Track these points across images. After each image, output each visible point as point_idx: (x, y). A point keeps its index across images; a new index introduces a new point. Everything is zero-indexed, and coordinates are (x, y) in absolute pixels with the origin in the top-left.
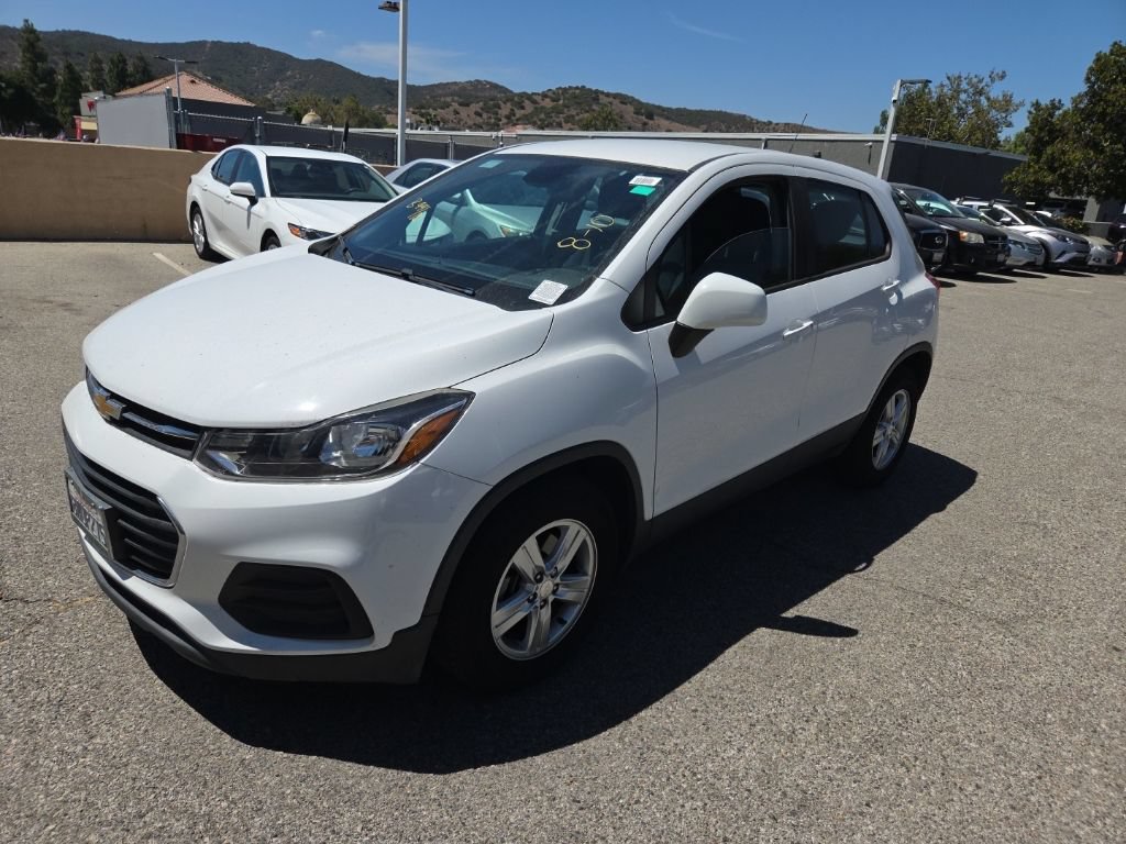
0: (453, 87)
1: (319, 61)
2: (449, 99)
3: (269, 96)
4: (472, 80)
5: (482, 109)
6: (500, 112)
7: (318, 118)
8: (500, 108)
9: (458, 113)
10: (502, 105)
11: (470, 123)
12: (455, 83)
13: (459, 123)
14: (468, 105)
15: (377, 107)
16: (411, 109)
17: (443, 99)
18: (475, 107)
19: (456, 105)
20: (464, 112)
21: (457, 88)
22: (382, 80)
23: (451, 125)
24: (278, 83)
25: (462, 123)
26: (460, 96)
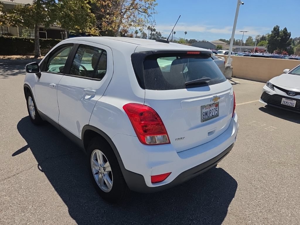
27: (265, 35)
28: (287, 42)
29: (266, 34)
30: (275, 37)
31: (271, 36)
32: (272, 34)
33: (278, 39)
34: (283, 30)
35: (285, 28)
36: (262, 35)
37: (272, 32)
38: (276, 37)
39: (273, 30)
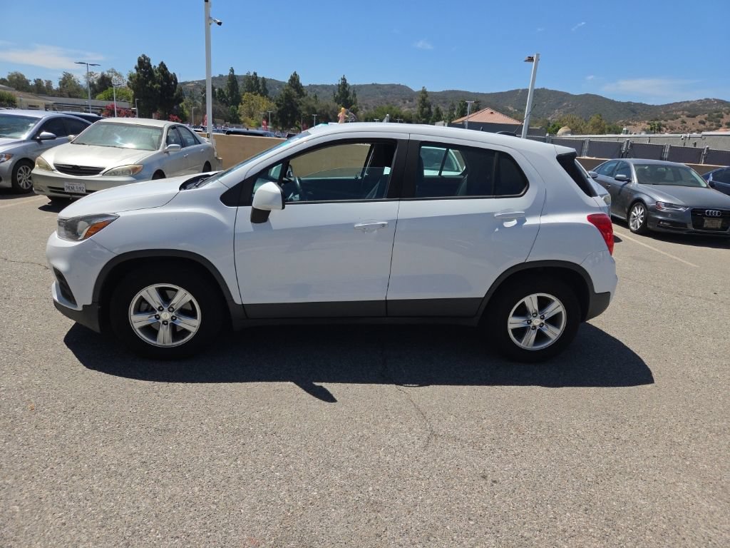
0: (685, 105)
1: (587, 94)
2: (679, 113)
3: (549, 119)
4: (703, 98)
5: (706, 119)
6: (722, 120)
7: (569, 130)
8: (722, 117)
9: (685, 123)
10: (725, 115)
11: (694, 129)
12: (688, 102)
13: (684, 129)
14: (694, 117)
15: (621, 121)
16: (647, 122)
17: (674, 113)
18: (699, 118)
19: (684, 117)
20: (690, 122)
21: (688, 105)
22: (629, 103)
23: (676, 131)
24: (557, 111)
25: (687, 129)
26: (689, 111)
27: (106, 73)
28: (175, 94)
29: (109, 72)
30: (147, 82)
31: (137, 79)
32: (138, 76)
33: (155, 86)
34: (157, 66)
35: (162, 63)
36: (100, 73)
37: (136, 68)
38: (150, 82)
39: (137, 64)
